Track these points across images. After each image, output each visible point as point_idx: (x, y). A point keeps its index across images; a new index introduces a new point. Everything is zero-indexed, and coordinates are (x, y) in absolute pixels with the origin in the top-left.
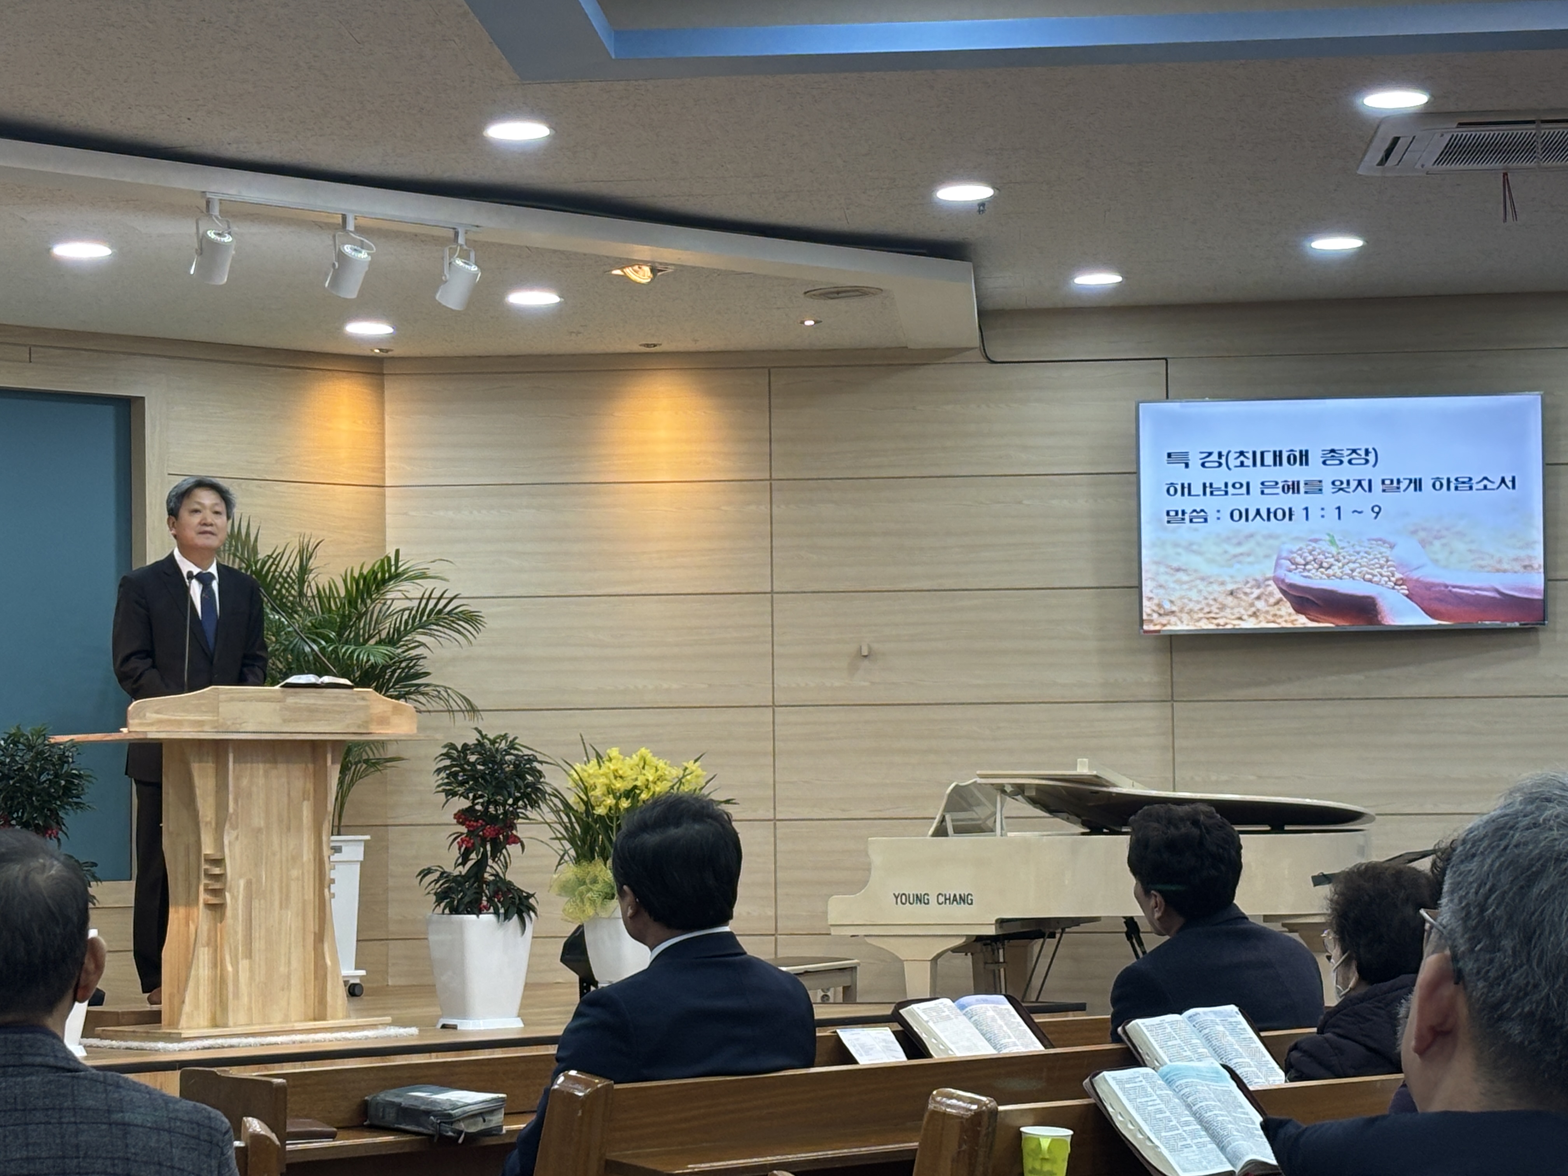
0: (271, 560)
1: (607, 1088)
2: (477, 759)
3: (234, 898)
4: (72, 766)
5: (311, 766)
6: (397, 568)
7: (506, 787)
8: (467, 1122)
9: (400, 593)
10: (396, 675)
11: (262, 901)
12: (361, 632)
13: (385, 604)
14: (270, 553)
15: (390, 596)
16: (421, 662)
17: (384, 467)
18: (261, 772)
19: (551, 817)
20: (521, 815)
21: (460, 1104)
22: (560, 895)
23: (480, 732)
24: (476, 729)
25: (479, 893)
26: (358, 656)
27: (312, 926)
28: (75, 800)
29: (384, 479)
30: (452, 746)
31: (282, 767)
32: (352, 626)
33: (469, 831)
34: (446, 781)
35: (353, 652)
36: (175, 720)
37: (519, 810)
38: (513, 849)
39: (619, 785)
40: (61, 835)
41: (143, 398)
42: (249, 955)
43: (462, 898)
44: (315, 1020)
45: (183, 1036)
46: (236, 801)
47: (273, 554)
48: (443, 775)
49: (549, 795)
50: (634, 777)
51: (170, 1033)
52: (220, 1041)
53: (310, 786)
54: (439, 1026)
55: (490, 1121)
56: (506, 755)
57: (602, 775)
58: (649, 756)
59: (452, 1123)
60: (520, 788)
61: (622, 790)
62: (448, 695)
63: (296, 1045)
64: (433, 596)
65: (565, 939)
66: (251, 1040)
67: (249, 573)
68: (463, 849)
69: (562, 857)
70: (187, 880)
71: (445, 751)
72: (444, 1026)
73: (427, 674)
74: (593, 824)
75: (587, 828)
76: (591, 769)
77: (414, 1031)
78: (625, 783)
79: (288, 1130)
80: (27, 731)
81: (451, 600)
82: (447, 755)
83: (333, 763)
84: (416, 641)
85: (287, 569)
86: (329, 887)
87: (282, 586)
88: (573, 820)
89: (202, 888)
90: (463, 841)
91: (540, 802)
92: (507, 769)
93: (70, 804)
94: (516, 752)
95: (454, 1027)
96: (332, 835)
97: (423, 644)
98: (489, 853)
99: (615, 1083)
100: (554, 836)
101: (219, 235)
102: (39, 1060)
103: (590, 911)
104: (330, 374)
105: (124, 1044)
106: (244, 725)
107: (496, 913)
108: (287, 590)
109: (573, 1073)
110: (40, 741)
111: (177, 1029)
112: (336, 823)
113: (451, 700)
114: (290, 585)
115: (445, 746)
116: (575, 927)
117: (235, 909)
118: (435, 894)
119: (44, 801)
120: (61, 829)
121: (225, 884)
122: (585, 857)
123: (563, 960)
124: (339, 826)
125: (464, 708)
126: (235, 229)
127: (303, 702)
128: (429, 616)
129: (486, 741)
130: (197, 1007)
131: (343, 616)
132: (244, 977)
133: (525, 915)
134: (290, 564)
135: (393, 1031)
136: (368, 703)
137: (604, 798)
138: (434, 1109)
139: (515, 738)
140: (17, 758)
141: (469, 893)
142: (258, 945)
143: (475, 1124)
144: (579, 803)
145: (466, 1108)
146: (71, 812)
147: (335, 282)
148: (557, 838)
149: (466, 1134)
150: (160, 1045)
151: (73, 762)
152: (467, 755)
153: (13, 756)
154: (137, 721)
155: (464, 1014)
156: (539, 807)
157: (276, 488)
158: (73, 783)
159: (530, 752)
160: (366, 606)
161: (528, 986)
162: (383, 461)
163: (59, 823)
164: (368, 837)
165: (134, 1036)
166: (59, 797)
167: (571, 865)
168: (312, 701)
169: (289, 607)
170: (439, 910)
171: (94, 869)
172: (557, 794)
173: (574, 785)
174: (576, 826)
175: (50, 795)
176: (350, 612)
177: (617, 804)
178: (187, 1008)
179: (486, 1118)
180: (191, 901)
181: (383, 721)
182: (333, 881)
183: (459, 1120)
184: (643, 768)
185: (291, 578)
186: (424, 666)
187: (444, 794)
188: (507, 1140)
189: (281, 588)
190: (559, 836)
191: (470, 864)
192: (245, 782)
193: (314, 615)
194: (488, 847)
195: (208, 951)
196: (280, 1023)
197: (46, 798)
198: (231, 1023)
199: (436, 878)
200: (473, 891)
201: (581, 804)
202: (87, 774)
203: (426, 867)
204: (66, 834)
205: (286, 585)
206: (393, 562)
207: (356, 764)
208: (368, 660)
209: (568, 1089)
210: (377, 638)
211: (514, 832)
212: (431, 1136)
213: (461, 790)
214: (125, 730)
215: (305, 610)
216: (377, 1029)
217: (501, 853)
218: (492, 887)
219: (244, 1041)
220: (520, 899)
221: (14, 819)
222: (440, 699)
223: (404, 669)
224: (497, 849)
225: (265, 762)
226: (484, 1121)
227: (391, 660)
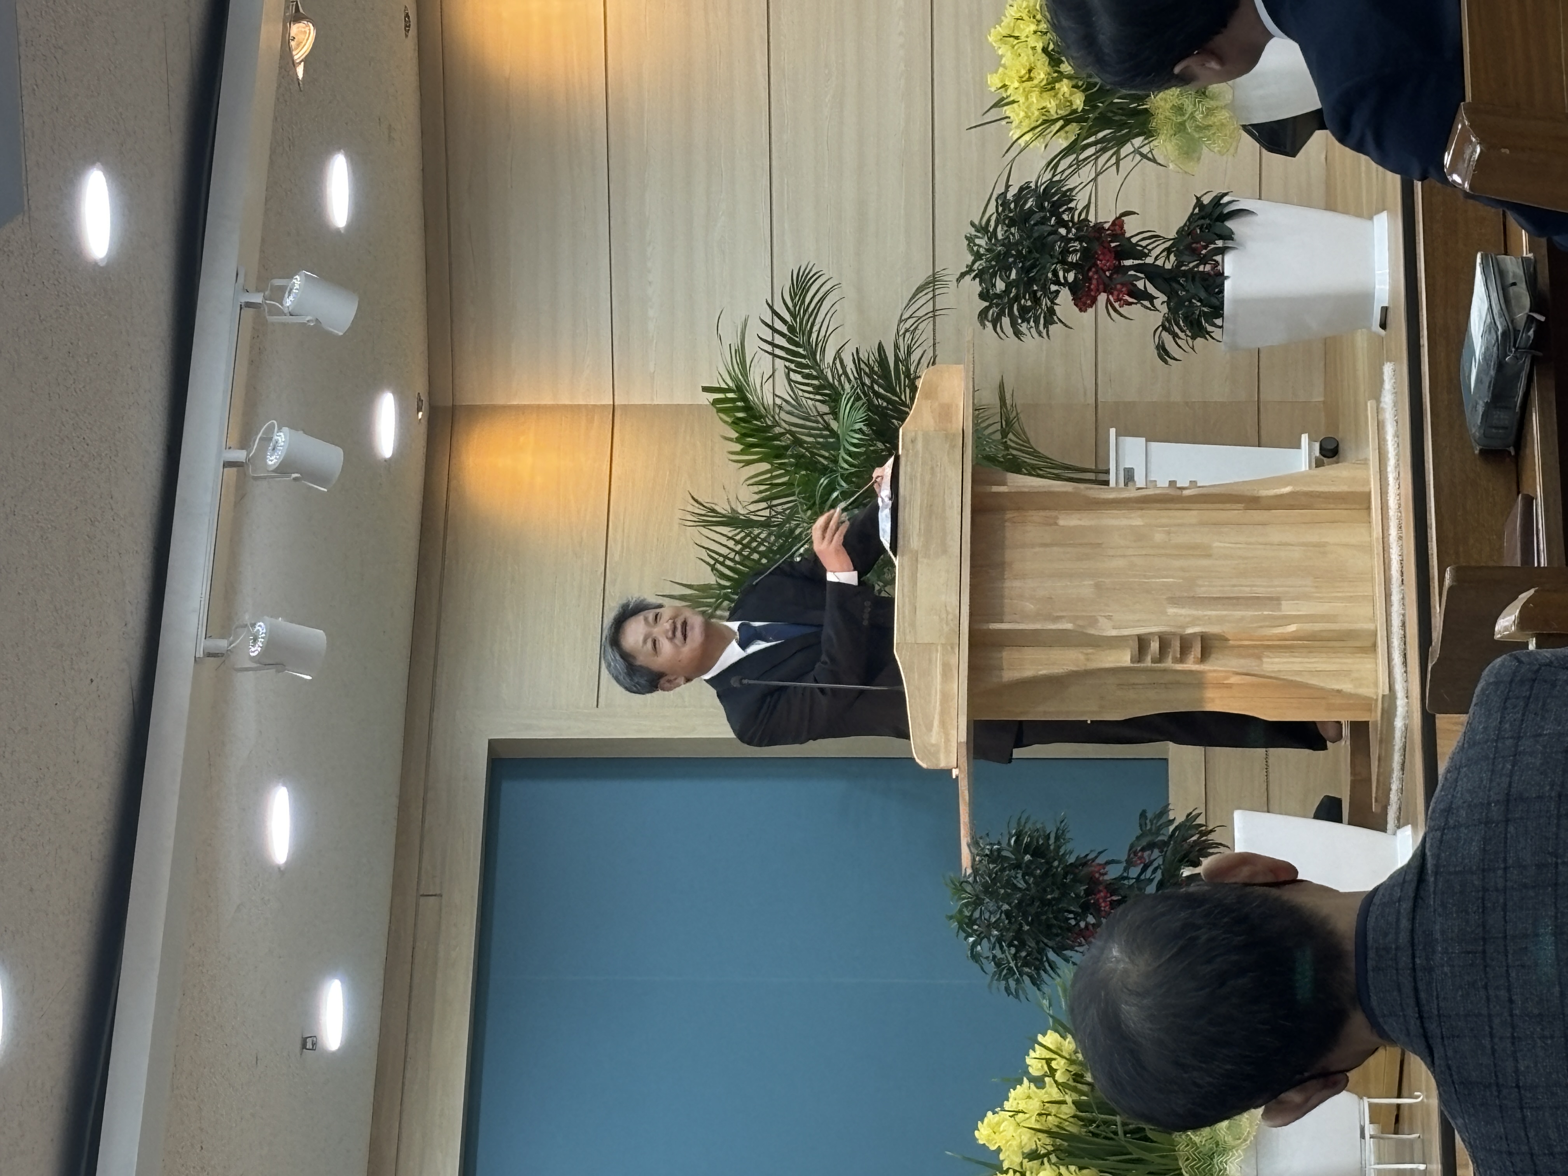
0: (718, 566)
1: (1472, 112)
2: (1002, 279)
3: (1195, 621)
4: (1004, 845)
5: (1009, 515)
6: (729, 390)
7: (1042, 238)
8: (1516, 310)
9: (765, 387)
10: (881, 391)
11: (1200, 582)
12: (821, 440)
13: (780, 407)
14: (709, 569)
15: (769, 400)
16: (863, 356)
17: (586, 406)
18: (1017, 584)
19: (1087, 172)
20: (1083, 216)
21: (1489, 320)
22: (1199, 159)
23: (963, 275)
24: (958, 280)
25: (1192, 275)
26: (854, 445)
27: (1234, 514)
28: (1052, 841)
29: (604, 406)
30: (983, 315)
31: (1010, 555)
32: (811, 453)
33: (1105, 292)
34: (1032, 324)
35: (850, 454)
36: (942, 704)
37: (1076, 219)
38: (1131, 227)
39: (1041, 74)
40: (1101, 860)
41: (491, 742)
42: (1275, 600)
43: (1200, 300)
44: (1369, 508)
45: (1387, 692)
46: (1058, 619)
47: (708, 564)
48: (1024, 327)
49: (1054, 176)
50: (1030, 52)
51: (1383, 709)
52: (1396, 642)
53: (1037, 516)
54: (1382, 332)
55: (1515, 276)
56: (996, 238)
57: (1027, 98)
58: (1001, 30)
59: (1516, 331)
60: (1044, 217)
61: (1047, 69)
62: (910, 317)
63: (1404, 535)
64: (770, 339)
65: (1264, 151)
66: (1396, 598)
67: (736, 597)
68: (1131, 300)
69: (1144, 156)
70: (1167, 686)
71: (989, 325)
72: (1383, 326)
73: (880, 347)
74: (1099, 111)
75: (1103, 121)
76: (1018, 115)
77: (1388, 369)
78: (1039, 64)
79: (1519, 565)
80: (954, 906)
81: (775, 313)
82: (996, 322)
83: (1004, 484)
84: (834, 362)
85: (731, 544)
86: (1180, 488)
87: (754, 550)
88: (1092, 139)
89: (1179, 667)
90: (1118, 300)
91: (1064, 189)
92: (1017, 236)
93: (1059, 847)
94: (992, 223)
95: (1385, 310)
96: (1106, 483)
97: (838, 355)
98: (1136, 262)
99: (1464, 100)
100: (1114, 167)
101: (255, 640)
102: (1405, 923)
103: (1223, 116)
104: (453, 483)
105: (1396, 774)
106: (949, 609)
107: (1222, 251)
108: (760, 544)
109: (1447, 159)
110: (969, 888)
111: (1377, 700)
112: (1091, 476)
113: (920, 313)
114: (754, 539)
115: (984, 326)
116: (1245, 135)
117: (1210, 621)
118: (1193, 338)
119: (1053, 883)
120: (1093, 860)
121: (1174, 634)
122: (1146, 123)
123: (1293, 153)
124: (1097, 472)
125: (931, 295)
126: (247, 618)
127: (916, 523)
128: (797, 344)
129: (975, 267)
130: (1347, 673)
131: (797, 466)
132: (1304, 608)
133: (1226, 211)
134: (723, 540)
135: (1387, 399)
136: (920, 434)
137: (1060, 96)
138: (1495, 355)
139: (972, 224)
140: (993, 920)
141: (1193, 291)
142: (1262, 589)
143: (1518, 297)
144: (1067, 132)
145: (1496, 310)
146: (1069, 846)
147: (322, 479)
148: (1117, 163)
149: (1531, 311)
150: (1399, 723)
151: (999, 843)
152: (996, 294)
153: (990, 926)
154: (942, 756)
155: (1366, 297)
156: (1071, 190)
157: (617, 557)
158: (1028, 845)
159: (993, 203)
160: (783, 434)
161: (1330, 206)
162: (579, 407)
163: (1083, 862)
164: (1113, 431)
165: (1385, 759)
166: (1047, 863)
167: (1155, 143)
168: (917, 514)
169: (785, 542)
170: (1217, 333)
171: (1150, 815)
172: (1053, 164)
173: (1041, 139)
174: (1101, 135)
175: (1045, 875)
176: (791, 456)
177: (1069, 77)
178: (1347, 687)
179: (1511, 281)
180: (1197, 682)
181: (945, 413)
182: (1172, 483)
183: (1512, 321)
184: (1017, 38)
185: (744, 538)
186: (868, 352)
187: (1051, 328)
188: (1544, 251)
189: (759, 553)
190: (1113, 160)
191: (1151, 289)
192: (1030, 607)
193: (796, 506)
194: (1128, 263)
195: (1268, 657)
196: (1372, 558)
197: (1049, 880)
198: (1370, 626)
199: (1170, 337)
200: (1190, 286)
201: (1067, 128)
202: (1016, 825)
203: (1156, 352)
204: (1100, 853)
205: (754, 544)
206: (720, 396)
207: (1007, 447)
208: (860, 431)
209: (1471, 169)
210: (828, 418)
211: (1107, 226)
212: (1534, 361)
213: (1045, 302)
214: (955, 772)
215: (789, 518)
216: (1383, 422)
217: (1137, 244)
218: (1186, 258)
219: (1396, 608)
220: (1203, 218)
221: (1077, 924)
222: (916, 328)
223: (873, 381)
224: (1129, 250)
225: (1002, 579)
226: (1514, 284)
227: (860, 398)
